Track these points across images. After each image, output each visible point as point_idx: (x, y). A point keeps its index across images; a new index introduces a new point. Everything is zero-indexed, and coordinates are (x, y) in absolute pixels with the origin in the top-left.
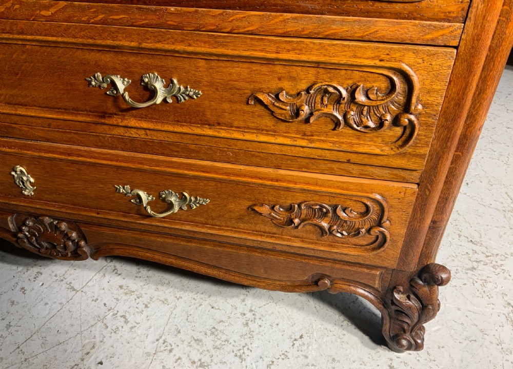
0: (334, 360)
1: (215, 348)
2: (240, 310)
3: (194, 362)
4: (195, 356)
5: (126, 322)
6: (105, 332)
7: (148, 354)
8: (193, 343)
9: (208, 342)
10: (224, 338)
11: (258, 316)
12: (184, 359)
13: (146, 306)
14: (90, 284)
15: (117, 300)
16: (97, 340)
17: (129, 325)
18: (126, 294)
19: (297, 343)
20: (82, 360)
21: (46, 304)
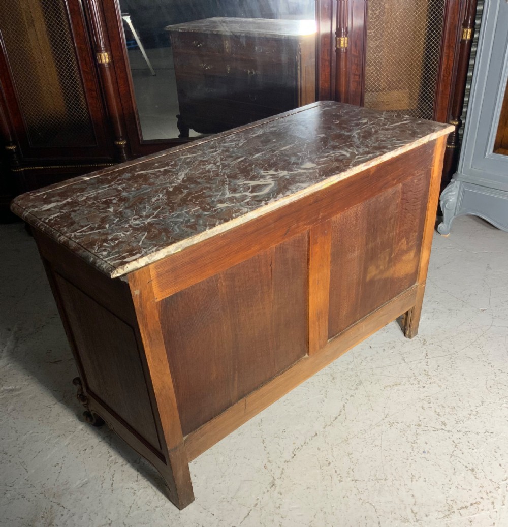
0: (498, 448)
1: (449, 413)
2: (471, 408)
3: (436, 412)
4: (438, 410)
5: (418, 384)
6: (407, 382)
7: (419, 399)
8: (441, 407)
9: (447, 410)
10: (455, 412)
11: (478, 415)
12: (433, 409)
13: (431, 383)
14: (413, 362)
15: (420, 374)
16: (403, 383)
17: (419, 385)
18: (425, 374)
19: (487, 434)
20: (393, 386)
21: (390, 360)
